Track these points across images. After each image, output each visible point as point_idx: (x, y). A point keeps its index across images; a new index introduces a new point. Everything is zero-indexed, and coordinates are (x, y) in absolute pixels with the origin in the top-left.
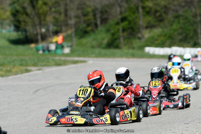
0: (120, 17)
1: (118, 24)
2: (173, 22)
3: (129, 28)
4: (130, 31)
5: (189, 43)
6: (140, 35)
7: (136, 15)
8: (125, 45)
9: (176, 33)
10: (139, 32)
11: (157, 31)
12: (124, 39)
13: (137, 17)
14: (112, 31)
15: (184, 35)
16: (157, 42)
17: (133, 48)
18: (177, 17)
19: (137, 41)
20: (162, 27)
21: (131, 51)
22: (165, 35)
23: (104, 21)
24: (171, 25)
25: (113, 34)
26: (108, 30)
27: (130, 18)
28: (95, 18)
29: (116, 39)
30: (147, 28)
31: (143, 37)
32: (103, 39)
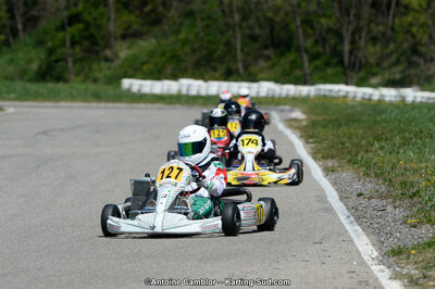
0: (65, 14)
1: (62, 28)
2: (181, 24)
3: (85, 38)
4: (86, 43)
5: (215, 69)
6: (108, 53)
7: (101, 9)
8: (77, 74)
9: (187, 49)
10: (108, 45)
11: (146, 45)
12: (74, 62)
13: (102, 15)
14: (49, 44)
15: (205, 52)
16: (145, 68)
17: (95, 81)
18: (190, 14)
19: (104, 65)
20: (155, 37)
21: (92, 87)
22: (163, 54)
23: (31, 22)
24: (178, 32)
25: (51, 51)
26: (40, 43)
27: (87, 17)
28: (13, 17)
29: (57, 61)
30: (124, 37)
31: (117, 56)
32: (30, 61)
